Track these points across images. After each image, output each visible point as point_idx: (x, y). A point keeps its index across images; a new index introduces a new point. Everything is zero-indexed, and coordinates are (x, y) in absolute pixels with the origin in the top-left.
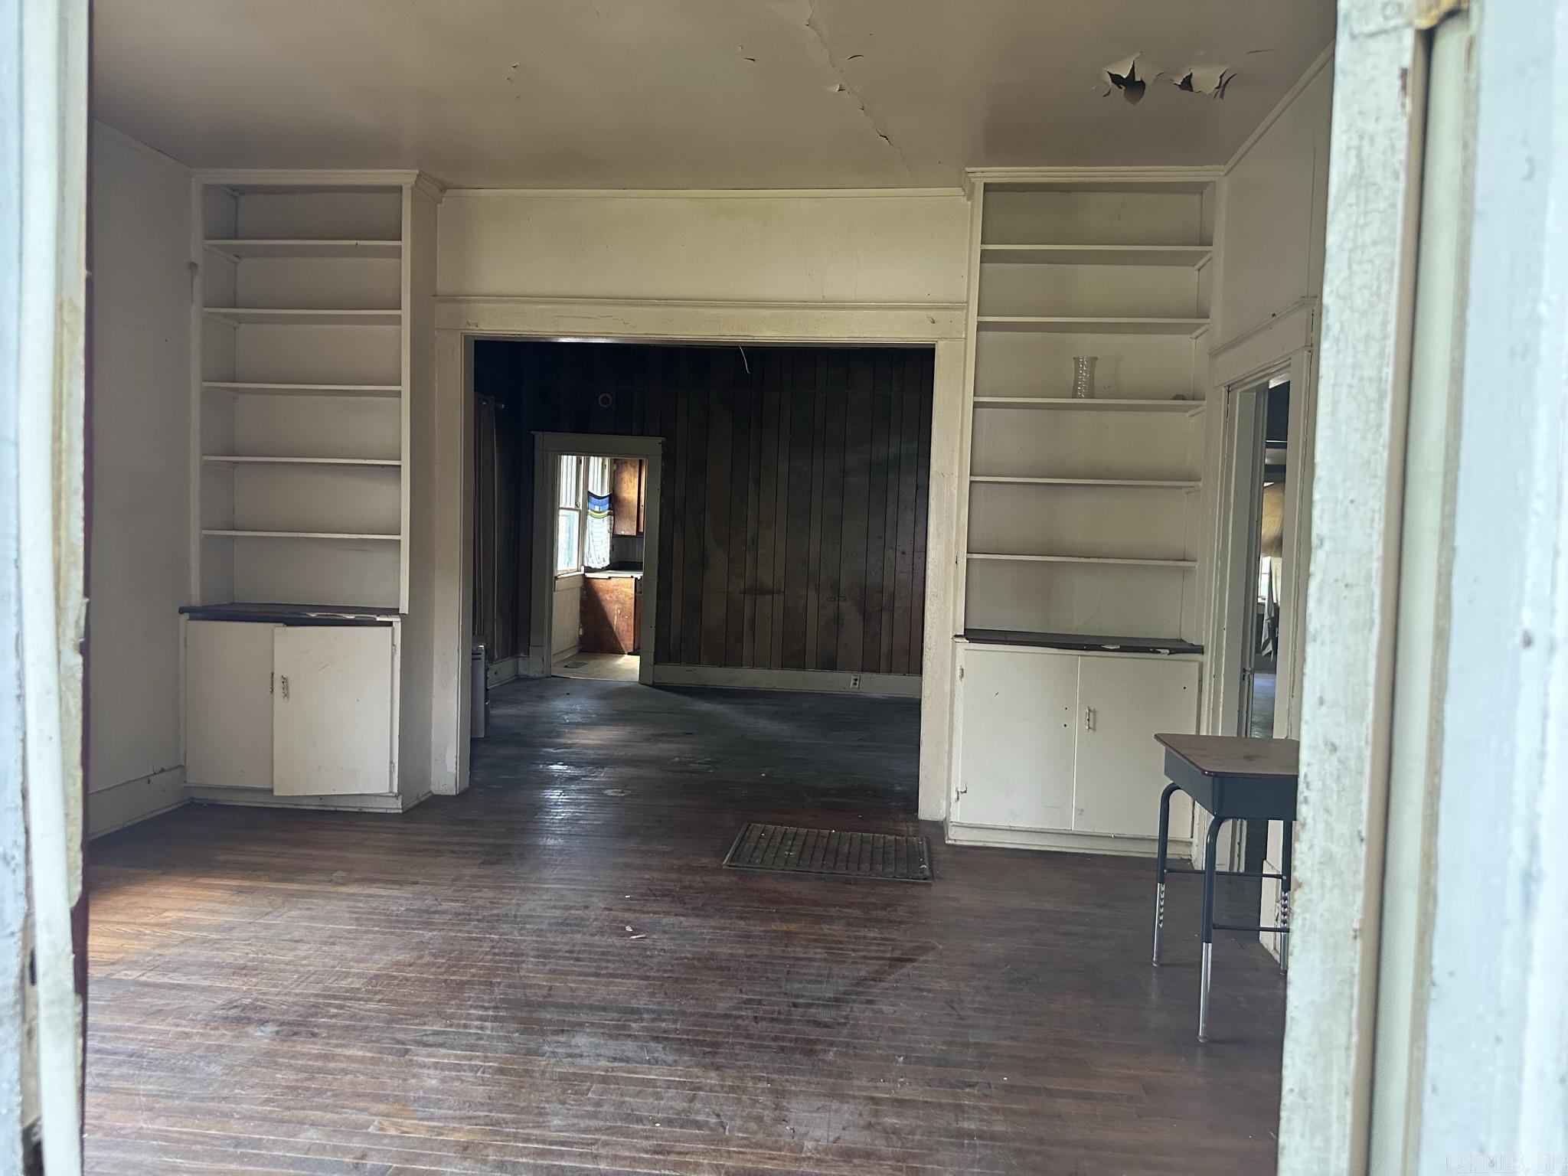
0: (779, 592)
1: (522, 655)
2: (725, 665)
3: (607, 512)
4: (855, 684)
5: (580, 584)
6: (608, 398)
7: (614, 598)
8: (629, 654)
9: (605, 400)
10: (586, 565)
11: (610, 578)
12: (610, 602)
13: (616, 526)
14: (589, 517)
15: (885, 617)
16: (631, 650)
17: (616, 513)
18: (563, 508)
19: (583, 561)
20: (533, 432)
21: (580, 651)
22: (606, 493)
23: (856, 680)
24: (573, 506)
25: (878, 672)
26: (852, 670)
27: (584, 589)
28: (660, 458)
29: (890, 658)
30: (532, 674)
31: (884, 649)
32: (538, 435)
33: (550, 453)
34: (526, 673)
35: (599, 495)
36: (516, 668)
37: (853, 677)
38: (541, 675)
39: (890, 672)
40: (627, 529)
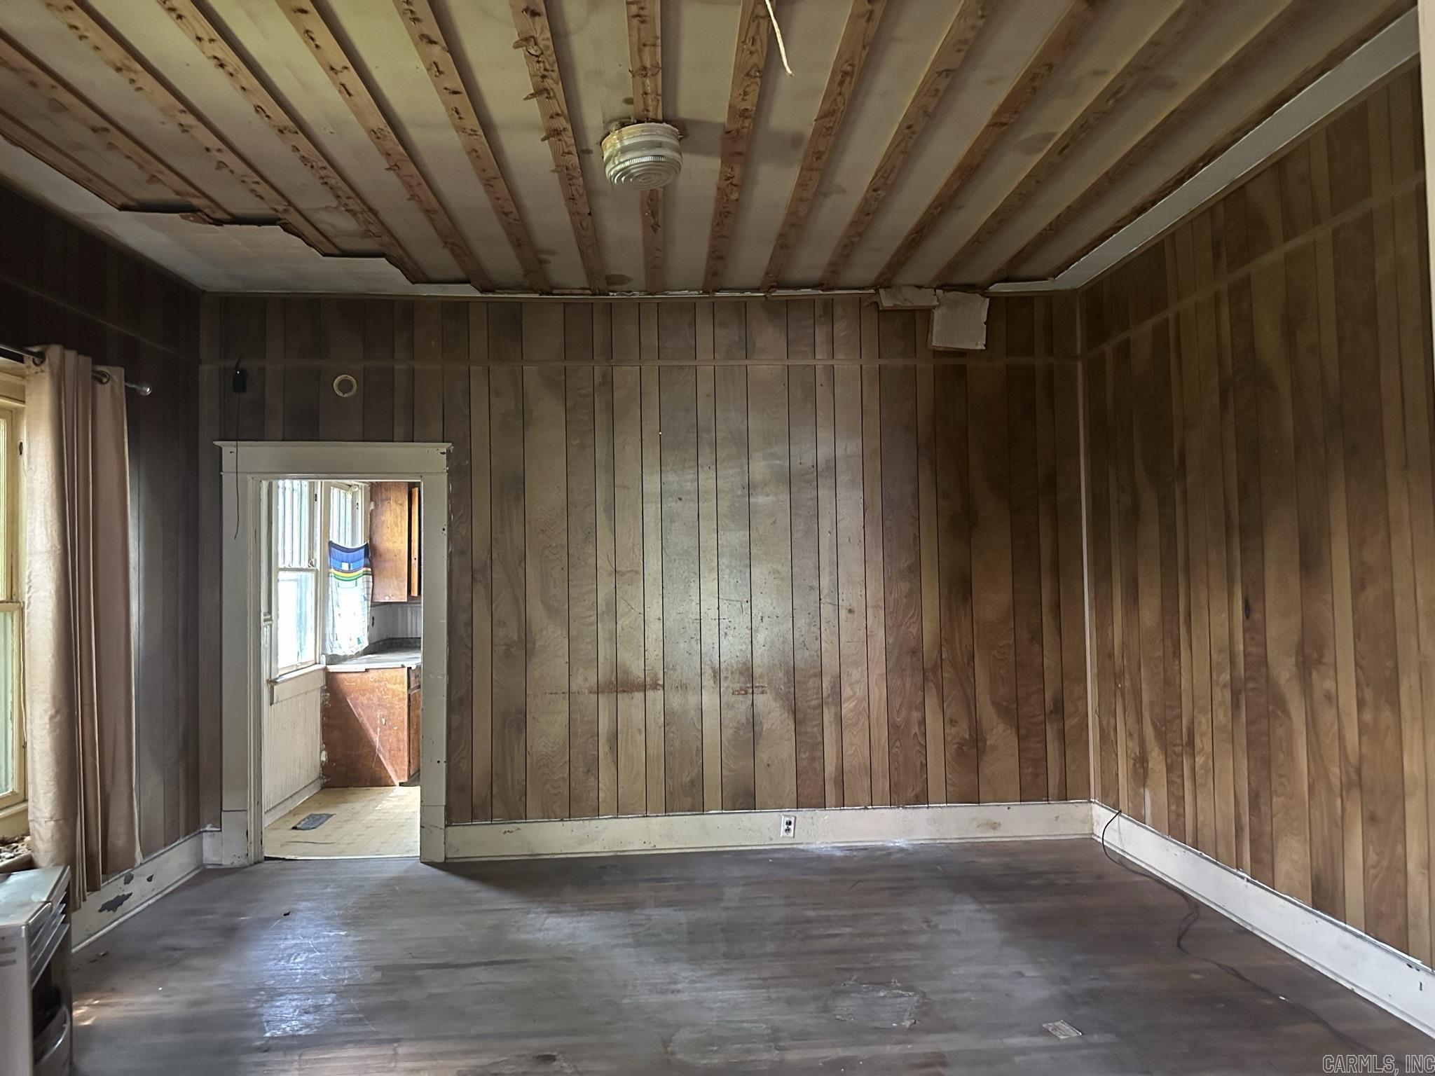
0: (655, 686)
1: (208, 828)
2: (570, 817)
3: (361, 571)
4: (788, 830)
5: (321, 682)
6: (350, 382)
7: (375, 700)
8: (401, 784)
9: (345, 386)
10: (330, 653)
11: (367, 670)
12: (369, 707)
13: (376, 591)
14: (333, 581)
15: (828, 716)
16: (405, 780)
17: (376, 572)
18: (284, 569)
19: (324, 647)
20: (217, 443)
21: (324, 787)
22: (360, 543)
23: (789, 823)
24: (305, 565)
25: (823, 806)
26: (780, 807)
27: (326, 691)
28: (445, 477)
29: (840, 782)
30: (227, 862)
31: (830, 769)
32: (228, 448)
33: (249, 477)
34: (215, 859)
35: (349, 546)
36: (199, 852)
37: (784, 820)
38: (243, 861)
39: (841, 803)
40: (394, 592)
